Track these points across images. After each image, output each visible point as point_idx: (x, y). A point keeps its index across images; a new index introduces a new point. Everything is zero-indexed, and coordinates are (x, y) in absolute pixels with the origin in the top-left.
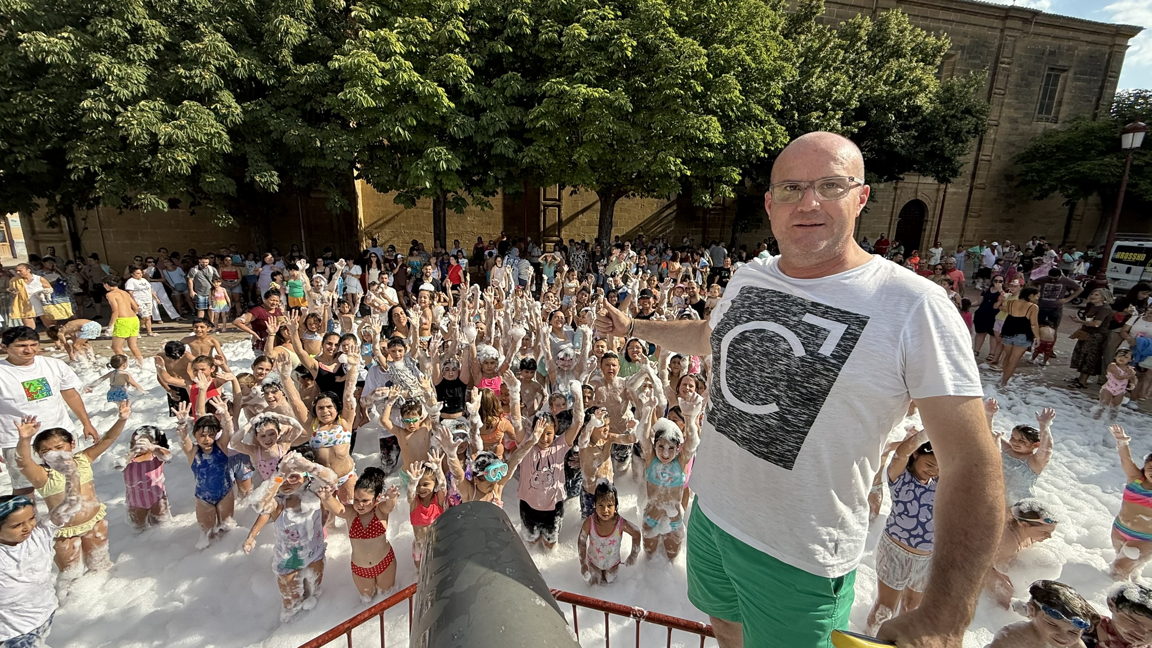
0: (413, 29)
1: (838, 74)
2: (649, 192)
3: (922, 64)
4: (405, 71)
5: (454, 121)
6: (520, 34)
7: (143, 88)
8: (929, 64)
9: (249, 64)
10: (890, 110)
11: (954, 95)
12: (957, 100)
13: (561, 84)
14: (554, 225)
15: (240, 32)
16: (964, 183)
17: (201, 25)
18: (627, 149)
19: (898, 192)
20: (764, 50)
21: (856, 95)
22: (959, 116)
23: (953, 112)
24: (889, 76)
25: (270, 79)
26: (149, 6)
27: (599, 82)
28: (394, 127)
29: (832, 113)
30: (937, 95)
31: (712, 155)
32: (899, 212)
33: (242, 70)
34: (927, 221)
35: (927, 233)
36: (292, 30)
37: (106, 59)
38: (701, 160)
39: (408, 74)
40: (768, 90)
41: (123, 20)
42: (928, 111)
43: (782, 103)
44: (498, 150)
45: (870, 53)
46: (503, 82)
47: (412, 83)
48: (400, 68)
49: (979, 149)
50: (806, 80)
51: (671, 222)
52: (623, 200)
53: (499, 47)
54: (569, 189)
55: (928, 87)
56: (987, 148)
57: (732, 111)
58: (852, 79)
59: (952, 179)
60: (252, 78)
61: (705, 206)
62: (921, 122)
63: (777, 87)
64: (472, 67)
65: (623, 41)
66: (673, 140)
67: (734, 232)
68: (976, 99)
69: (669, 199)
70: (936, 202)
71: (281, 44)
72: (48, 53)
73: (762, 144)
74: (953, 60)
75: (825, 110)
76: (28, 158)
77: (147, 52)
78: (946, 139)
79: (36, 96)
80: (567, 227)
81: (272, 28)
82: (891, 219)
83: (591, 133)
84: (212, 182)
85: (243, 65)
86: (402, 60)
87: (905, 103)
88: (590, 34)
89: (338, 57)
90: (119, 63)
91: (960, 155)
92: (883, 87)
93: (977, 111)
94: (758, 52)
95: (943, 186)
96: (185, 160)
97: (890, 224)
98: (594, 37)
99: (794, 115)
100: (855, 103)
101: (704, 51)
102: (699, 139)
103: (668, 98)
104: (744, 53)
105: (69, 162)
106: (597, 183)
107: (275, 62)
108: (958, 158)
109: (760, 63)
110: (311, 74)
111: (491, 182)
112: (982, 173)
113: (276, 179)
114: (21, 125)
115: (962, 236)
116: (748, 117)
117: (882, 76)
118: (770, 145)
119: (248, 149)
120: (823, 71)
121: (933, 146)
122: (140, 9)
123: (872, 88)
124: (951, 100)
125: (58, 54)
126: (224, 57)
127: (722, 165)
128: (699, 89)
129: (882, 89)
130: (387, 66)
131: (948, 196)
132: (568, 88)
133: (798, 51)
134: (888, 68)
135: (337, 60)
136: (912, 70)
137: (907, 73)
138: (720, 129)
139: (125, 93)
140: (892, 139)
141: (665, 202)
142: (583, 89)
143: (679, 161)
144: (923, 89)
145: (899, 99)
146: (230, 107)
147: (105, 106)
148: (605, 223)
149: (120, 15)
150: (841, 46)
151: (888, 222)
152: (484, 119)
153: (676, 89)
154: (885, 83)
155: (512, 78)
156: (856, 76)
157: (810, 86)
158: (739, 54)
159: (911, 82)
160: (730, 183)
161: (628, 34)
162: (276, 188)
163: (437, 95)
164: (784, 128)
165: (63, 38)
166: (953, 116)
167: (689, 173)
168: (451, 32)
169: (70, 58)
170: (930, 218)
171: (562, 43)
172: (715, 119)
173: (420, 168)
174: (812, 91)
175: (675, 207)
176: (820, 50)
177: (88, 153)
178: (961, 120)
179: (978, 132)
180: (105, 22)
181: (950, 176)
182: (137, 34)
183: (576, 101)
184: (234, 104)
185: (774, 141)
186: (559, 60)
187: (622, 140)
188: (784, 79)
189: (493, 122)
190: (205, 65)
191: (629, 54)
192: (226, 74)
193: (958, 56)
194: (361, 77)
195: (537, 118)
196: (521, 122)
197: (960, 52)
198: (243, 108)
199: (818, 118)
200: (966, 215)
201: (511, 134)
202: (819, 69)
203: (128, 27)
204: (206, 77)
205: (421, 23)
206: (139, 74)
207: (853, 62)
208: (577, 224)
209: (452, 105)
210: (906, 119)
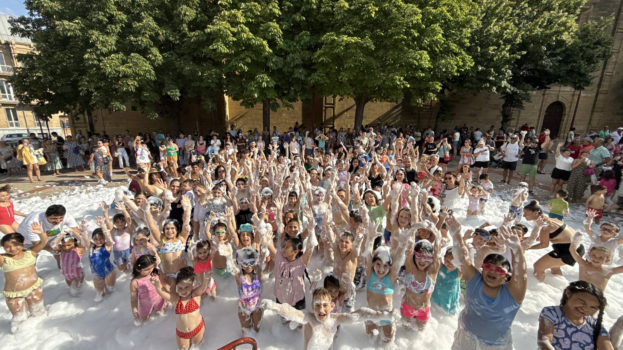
0: (250, 9)
1: (508, 23)
2: (385, 98)
3: (567, 13)
4: (245, 33)
5: (272, 60)
6: (310, 9)
7: (114, 47)
8: (572, 13)
9: (166, 33)
10: (542, 44)
11: (588, 33)
12: (591, 36)
13: (332, 35)
14: (330, 118)
15: (162, 16)
16: (592, 90)
17: (143, 13)
18: (372, 73)
19: (546, 96)
20: (458, 9)
21: (520, 35)
22: (592, 46)
23: (588, 44)
24: (543, 22)
25: (177, 40)
26: (117, 4)
27: (355, 34)
28: (239, 63)
29: (503, 46)
30: (576, 33)
31: (424, 75)
32: (545, 109)
33: (162, 36)
34: (565, 115)
35: (564, 122)
36: (187, 13)
37: (96, 33)
38: (416, 78)
39: (247, 34)
40: (461, 34)
41: (105, 12)
42: (570, 44)
43: (469, 42)
44: (296, 75)
45: (530, 9)
46: (300, 37)
47: (249, 39)
48: (243, 31)
49: (604, 68)
50: (487, 27)
51: (398, 116)
52: (369, 104)
53: (297, 17)
54: (338, 97)
55: (571, 27)
56: (610, 68)
57: (438, 48)
58: (517, 25)
59: (585, 87)
60: (167, 40)
61: (419, 106)
62: (564, 52)
63: (467, 32)
64: (282, 30)
65: (370, 8)
66: (400, 67)
67: (436, 121)
68: (604, 34)
69: (397, 102)
70: (572, 103)
71: (182, 22)
72: (69, 30)
73: (456, 67)
74: (588, 11)
75: (499, 45)
76: (62, 85)
77: (116, 28)
78: (582, 62)
79: (65, 54)
80: (338, 119)
81: (178, 12)
82: (540, 114)
83: (349, 63)
84: (147, 96)
85: (162, 33)
86: (244, 27)
87: (554, 39)
88: (350, 5)
89: (210, 26)
90: (103, 35)
91: (592, 71)
92: (539, 29)
93: (605, 43)
94: (455, 10)
95: (577, 92)
96: (132, 84)
97: (539, 117)
98: (353, 7)
99: (478, 49)
100: (519, 40)
101: (420, 11)
102: (415, 65)
103: (396, 41)
104: (446, 11)
105: (80, 86)
106: (354, 93)
107: (180, 31)
108: (590, 74)
109: (457, 17)
110: (196, 36)
111: (292, 93)
112: (605, 84)
113: (178, 94)
114: (59, 69)
115: (589, 123)
116: (448, 51)
117: (538, 22)
118: (462, 68)
119: (165, 78)
120: (498, 21)
121: (572, 66)
122: (113, 6)
123: (531, 31)
124: (587, 36)
125: (73, 31)
126: (153, 30)
127: (429, 81)
128: (416, 35)
129: (538, 31)
130: (235, 30)
131: (581, 99)
132: (336, 38)
133: (482, 10)
134: (542, 17)
135: (209, 28)
136: (559, 17)
137: (556, 20)
138: (429, 59)
139: (105, 50)
140: (544, 62)
141: (395, 104)
142: (345, 38)
143: (402, 78)
144: (567, 29)
145: (550, 36)
146: (156, 56)
147: (95, 57)
148: (359, 117)
149: (103, 10)
150: (511, 5)
151: (538, 115)
152: (288, 59)
153: (402, 35)
154: (540, 27)
155: (305, 34)
156: (520, 23)
157: (489, 31)
158: (442, 12)
159: (559, 25)
160: (434, 91)
161: (373, 4)
162: (178, 99)
163: (263, 45)
164: (471, 57)
165: (76, 23)
166: (588, 47)
167: (408, 86)
168: (271, 10)
169: (79, 33)
170: (567, 112)
171: (334, 11)
172: (425, 52)
173: (252, 86)
174: (490, 34)
175: (401, 107)
176: (496, 8)
177: (88, 82)
178: (593, 49)
179: (605, 57)
180: (95, 14)
181: (584, 85)
182: (111, 19)
183: (341, 45)
184: (158, 54)
185: (464, 65)
186: (332, 22)
187: (368, 67)
188: (471, 27)
189: (293, 59)
190: (143, 34)
191: (373, 16)
192: (154, 39)
193: (591, 10)
194: (221, 37)
195: (319, 57)
196: (310, 59)
197: (593, 7)
198: (163, 56)
199: (494, 50)
200: (593, 111)
201: (304, 66)
202: (496, 20)
203: (107, 15)
204: (144, 41)
205: (255, 6)
206: (112, 40)
207: (518, 15)
208: (344, 118)
209: (271, 51)
210: (554, 49)
